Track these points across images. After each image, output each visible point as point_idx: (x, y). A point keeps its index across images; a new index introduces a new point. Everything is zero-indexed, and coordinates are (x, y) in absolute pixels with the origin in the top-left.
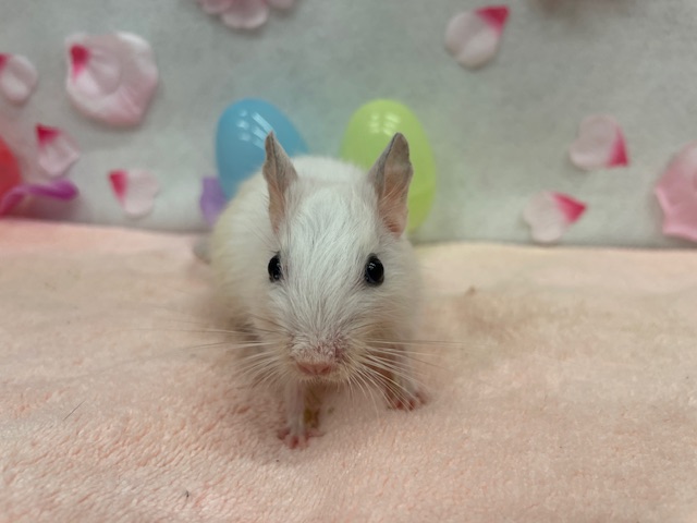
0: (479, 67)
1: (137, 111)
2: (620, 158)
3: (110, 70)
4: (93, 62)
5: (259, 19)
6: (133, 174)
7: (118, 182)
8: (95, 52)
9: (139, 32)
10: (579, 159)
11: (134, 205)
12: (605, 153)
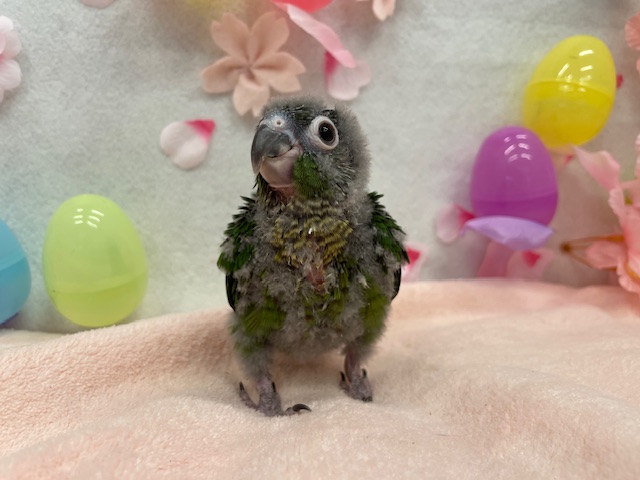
0: (193, 167)
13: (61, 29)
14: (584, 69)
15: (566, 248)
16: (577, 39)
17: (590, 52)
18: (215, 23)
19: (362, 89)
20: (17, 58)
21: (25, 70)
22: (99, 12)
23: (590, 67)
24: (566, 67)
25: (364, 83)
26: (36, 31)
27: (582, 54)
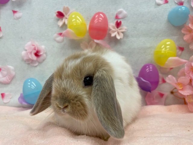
1: (10, 81)
3: (5, 73)
4: (2, 71)
5: (37, 64)
6: (6, 94)
7: (3, 95)
8: (2, 69)
9: (12, 66)
11: (5, 100)
14: (167, 47)
15: (172, 93)
18: (81, 44)
24: (163, 46)
27: (167, 43)
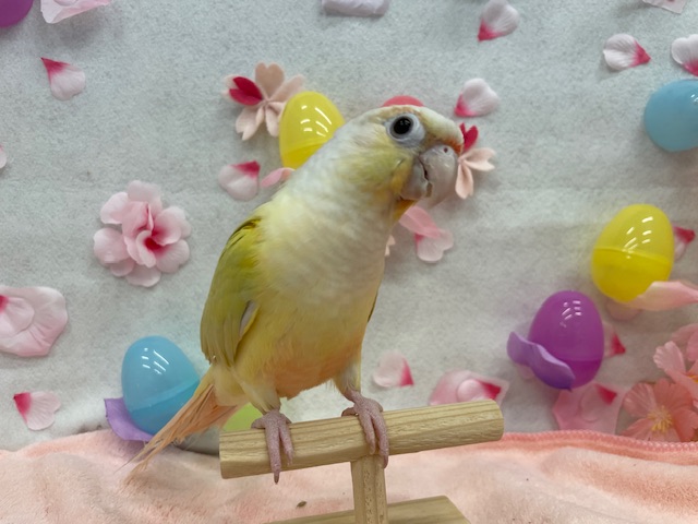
2: (408, 380)
3: (26, 314)
4: (9, 307)
6: (36, 395)
7: (22, 401)
8: (13, 299)
10: (379, 381)
12: (397, 377)
13: (218, 217)
14: (645, 233)
16: (636, 208)
17: (650, 219)
19: (445, 252)
20: (185, 238)
21: (191, 247)
22: (245, 204)
23: (649, 232)
25: (447, 248)
26: (200, 219)
27: (644, 221)
